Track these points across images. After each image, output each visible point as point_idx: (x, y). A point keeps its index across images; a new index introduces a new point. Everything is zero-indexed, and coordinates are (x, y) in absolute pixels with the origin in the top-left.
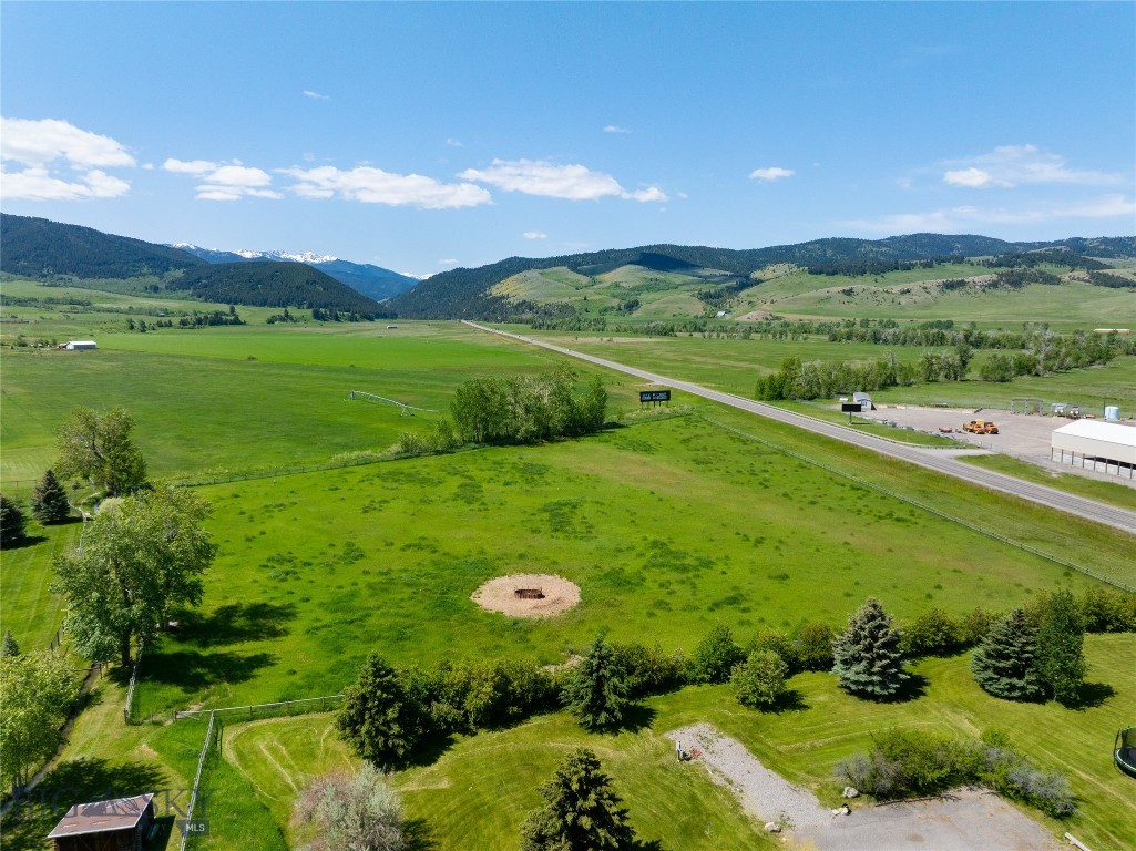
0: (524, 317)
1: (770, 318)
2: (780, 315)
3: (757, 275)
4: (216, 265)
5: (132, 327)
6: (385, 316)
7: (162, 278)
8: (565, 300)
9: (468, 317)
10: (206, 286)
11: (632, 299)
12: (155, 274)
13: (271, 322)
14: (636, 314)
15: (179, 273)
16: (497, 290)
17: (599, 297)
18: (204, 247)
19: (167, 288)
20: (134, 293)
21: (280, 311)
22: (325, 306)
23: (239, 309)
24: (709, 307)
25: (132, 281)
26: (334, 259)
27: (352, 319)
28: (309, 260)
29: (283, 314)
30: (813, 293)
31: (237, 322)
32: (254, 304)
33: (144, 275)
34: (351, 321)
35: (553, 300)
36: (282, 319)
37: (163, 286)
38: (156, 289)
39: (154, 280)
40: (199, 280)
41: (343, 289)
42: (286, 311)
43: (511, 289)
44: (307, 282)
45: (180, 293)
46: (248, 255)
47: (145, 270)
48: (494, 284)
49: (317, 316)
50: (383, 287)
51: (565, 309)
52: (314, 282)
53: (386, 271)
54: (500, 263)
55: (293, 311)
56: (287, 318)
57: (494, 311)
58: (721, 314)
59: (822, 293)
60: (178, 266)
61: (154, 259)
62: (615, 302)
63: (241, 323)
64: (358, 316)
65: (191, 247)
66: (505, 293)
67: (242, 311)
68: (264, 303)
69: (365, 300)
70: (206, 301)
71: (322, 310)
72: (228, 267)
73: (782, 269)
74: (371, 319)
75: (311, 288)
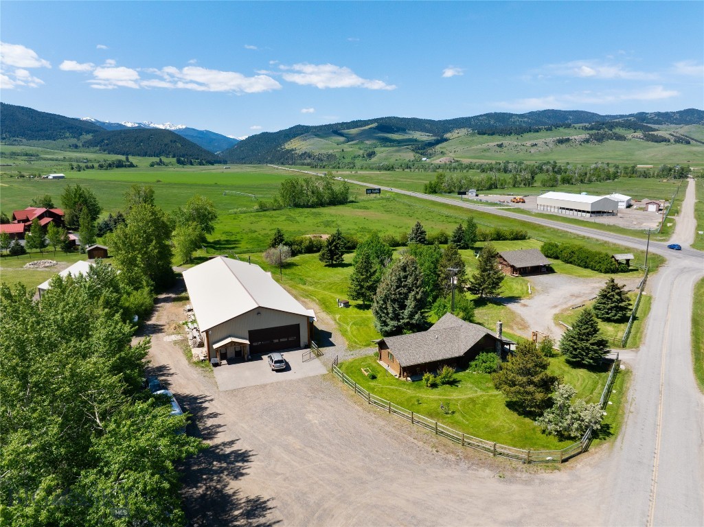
0: (305, 161)
1: (453, 161)
2: (459, 159)
3: (448, 135)
4: (113, 132)
5: (73, 169)
6: (220, 162)
7: (79, 140)
8: (331, 152)
9: (272, 162)
10: (107, 145)
11: (371, 150)
12: (74, 137)
13: (152, 165)
14: (374, 159)
15: (89, 137)
16: (288, 146)
17: (351, 149)
19: (83, 146)
20: (63, 148)
21: (156, 159)
22: (183, 156)
23: (131, 159)
24: (417, 155)
25: (60, 142)
26: (184, 127)
27: (201, 164)
28: (169, 128)
29: (158, 161)
30: (479, 146)
31: (132, 165)
32: (139, 155)
33: (67, 138)
35: (323, 151)
36: (158, 164)
37: (81, 145)
38: (76, 147)
39: (74, 141)
40: (103, 141)
41: (193, 145)
42: (161, 159)
43: (297, 145)
44: (171, 141)
45: (92, 149)
46: (130, 125)
47: (67, 135)
48: (287, 141)
49: (179, 162)
50: (216, 144)
51: (330, 157)
52: (175, 141)
53: (217, 134)
54: (291, 129)
55: (164, 159)
56: (161, 163)
57: (288, 158)
58: (424, 159)
59: (485, 146)
60: (88, 132)
61: (72, 128)
62: (361, 152)
63: (134, 167)
64: (204, 162)
65: (93, 120)
66: (294, 147)
67: (132, 159)
68: (145, 155)
69: (208, 153)
70: (109, 154)
71: (183, 159)
72: (121, 132)
73: (463, 131)
74: (212, 164)
75: (174, 145)
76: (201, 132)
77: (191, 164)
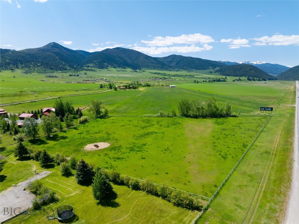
5: (195, 82)
7: (214, 70)
10: (223, 72)
12: (212, 69)
15: (218, 68)
18: (229, 61)
20: (206, 73)
21: (238, 78)
26: (265, 63)
27: (259, 80)
28: (258, 63)
29: (239, 79)
32: (234, 76)
33: (210, 69)
34: (259, 81)
37: (213, 72)
38: (211, 72)
40: (222, 70)
41: (261, 72)
42: (240, 78)
44: (250, 70)
45: (217, 73)
46: (241, 63)
47: (210, 68)
49: (249, 79)
50: (279, 70)
52: (252, 70)
56: (240, 80)
60: (219, 66)
61: (213, 65)
63: (225, 81)
64: (261, 79)
65: (226, 61)
68: (236, 76)
72: (232, 66)
74: (265, 80)
75: (250, 71)
76: (273, 65)
77: (254, 80)
